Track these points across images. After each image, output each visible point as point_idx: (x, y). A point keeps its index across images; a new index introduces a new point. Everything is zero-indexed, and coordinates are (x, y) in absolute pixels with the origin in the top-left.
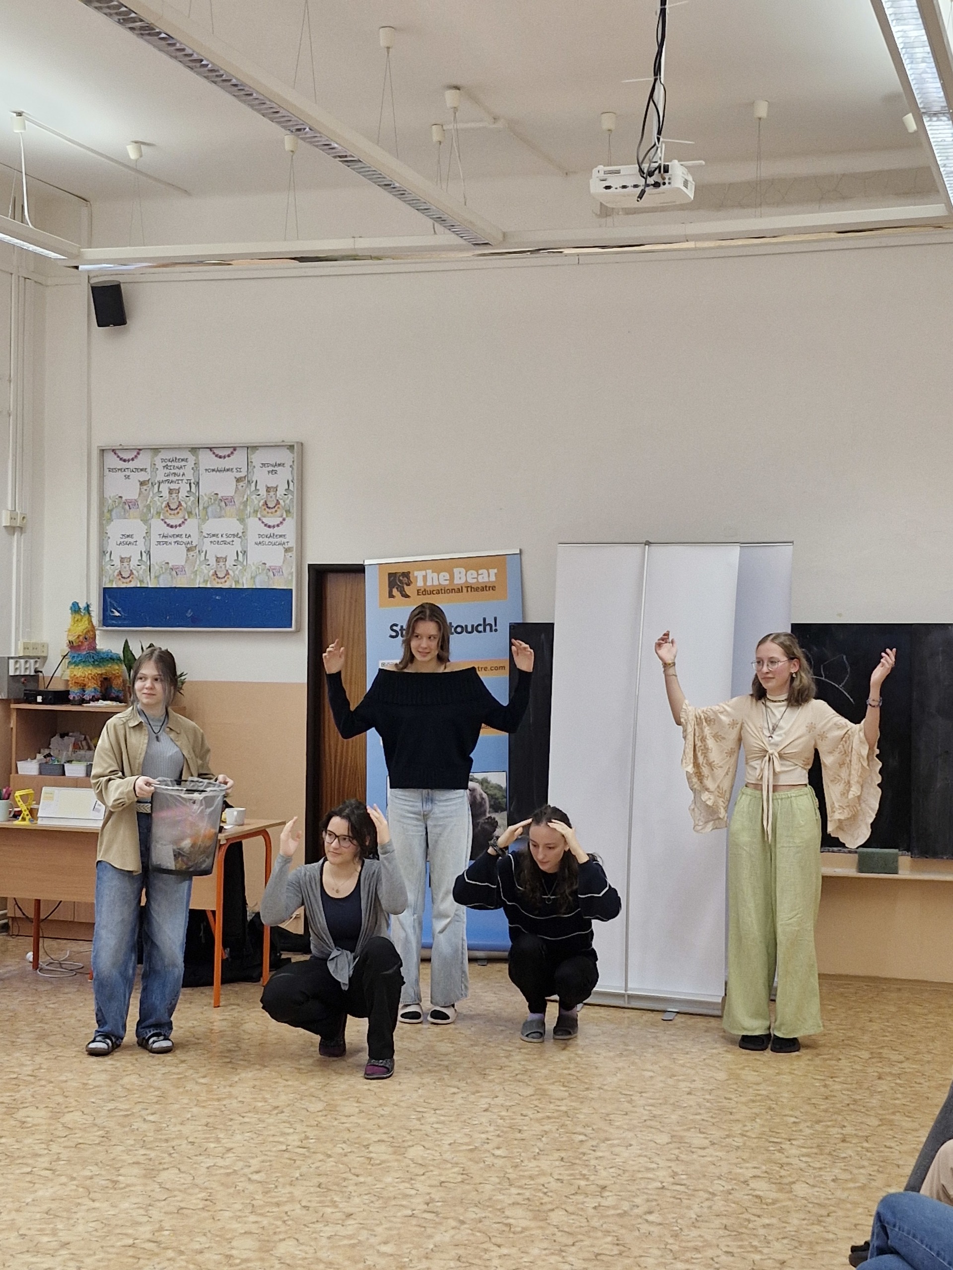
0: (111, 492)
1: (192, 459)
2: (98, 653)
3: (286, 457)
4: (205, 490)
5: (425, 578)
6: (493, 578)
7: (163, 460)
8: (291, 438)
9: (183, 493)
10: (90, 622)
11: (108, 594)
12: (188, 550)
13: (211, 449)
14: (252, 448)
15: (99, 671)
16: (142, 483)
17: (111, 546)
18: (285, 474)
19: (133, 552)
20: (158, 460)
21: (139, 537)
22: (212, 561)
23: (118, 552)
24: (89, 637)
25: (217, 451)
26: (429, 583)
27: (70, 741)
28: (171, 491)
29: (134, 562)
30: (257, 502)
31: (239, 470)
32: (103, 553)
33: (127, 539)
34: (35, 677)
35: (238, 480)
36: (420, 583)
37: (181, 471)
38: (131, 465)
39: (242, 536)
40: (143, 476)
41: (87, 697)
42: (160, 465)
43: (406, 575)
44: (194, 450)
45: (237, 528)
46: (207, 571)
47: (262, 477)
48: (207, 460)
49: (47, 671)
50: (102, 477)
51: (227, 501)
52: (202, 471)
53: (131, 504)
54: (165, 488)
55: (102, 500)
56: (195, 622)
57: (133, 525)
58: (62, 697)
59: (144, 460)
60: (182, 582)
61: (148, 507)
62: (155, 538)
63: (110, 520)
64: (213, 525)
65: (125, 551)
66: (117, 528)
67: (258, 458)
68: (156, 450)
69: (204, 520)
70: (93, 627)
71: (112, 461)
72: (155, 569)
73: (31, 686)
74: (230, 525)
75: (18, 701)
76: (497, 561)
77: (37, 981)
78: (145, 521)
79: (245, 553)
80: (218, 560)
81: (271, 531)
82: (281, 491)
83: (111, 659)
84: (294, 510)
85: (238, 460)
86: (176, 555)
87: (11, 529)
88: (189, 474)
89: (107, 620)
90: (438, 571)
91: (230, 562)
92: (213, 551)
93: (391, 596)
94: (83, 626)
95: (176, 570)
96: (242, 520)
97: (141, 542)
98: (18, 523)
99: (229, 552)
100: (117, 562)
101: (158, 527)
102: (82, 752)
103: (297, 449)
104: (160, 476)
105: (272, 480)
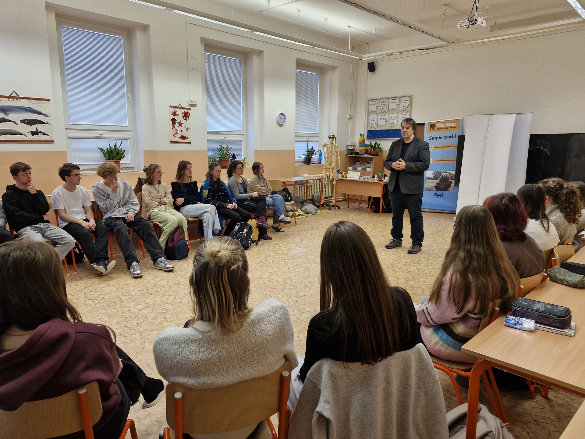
0: (370, 109)
1: (387, 101)
2: (365, 144)
3: (408, 99)
4: (390, 108)
5: (439, 125)
6: (456, 125)
7: (381, 101)
8: (409, 95)
9: (385, 109)
10: (364, 138)
11: (369, 132)
12: (386, 121)
13: (392, 98)
14: (401, 97)
15: (365, 148)
16: (377, 107)
17: (370, 121)
18: (408, 103)
19: (374, 122)
20: (380, 101)
21: (375, 119)
22: (391, 124)
23: (371, 122)
24: (364, 141)
25: (393, 99)
26: (440, 127)
27: (360, 163)
28: (383, 108)
29: (374, 124)
30: (401, 109)
31: (397, 102)
32: (368, 123)
33: (373, 120)
34: (353, 150)
35: (397, 105)
36: (438, 127)
37: (385, 104)
38: (375, 103)
39: (397, 118)
40: (377, 105)
41: (363, 154)
42: (381, 102)
43: (434, 125)
44: (388, 98)
45: (396, 116)
46: (389, 126)
47: (403, 104)
48: (391, 100)
49: (356, 149)
50: (368, 106)
51: (395, 110)
52: (389, 103)
53: (374, 112)
54: (381, 108)
55: (368, 111)
56: (386, 137)
57: (374, 116)
58: (358, 154)
59: (377, 102)
60: (384, 128)
61: (378, 112)
62: (379, 119)
63: (370, 115)
64: (391, 116)
65: (372, 122)
66: (371, 117)
67: (402, 99)
68: (380, 99)
69: (389, 114)
70: (364, 139)
71: (371, 102)
72: (378, 126)
73: (352, 152)
74: (395, 115)
75: (349, 155)
76: (457, 121)
77: (348, 210)
78: (377, 115)
79: (398, 121)
80: (392, 123)
81: (404, 116)
82: (407, 107)
83: (368, 146)
84: (409, 111)
85: (398, 100)
86: (383, 122)
87: (349, 118)
88: (387, 104)
89: (368, 137)
90: (442, 124)
91: (394, 124)
92: (391, 121)
93: (430, 130)
94: (362, 139)
95: (383, 126)
96: (397, 114)
97: (376, 120)
98: (351, 117)
99: (394, 121)
100: (371, 125)
101: (380, 116)
102: (362, 165)
103: (411, 97)
104: (381, 105)
105: (405, 104)
